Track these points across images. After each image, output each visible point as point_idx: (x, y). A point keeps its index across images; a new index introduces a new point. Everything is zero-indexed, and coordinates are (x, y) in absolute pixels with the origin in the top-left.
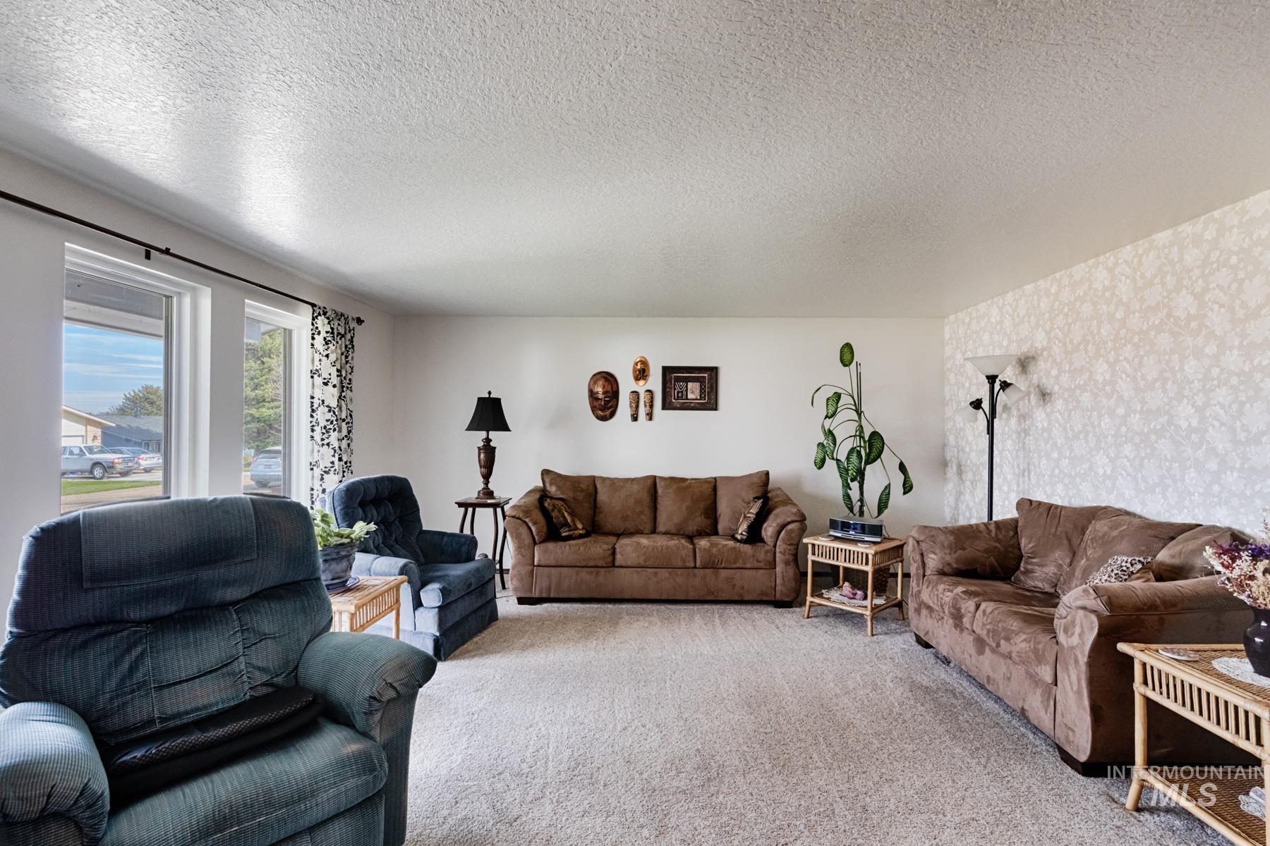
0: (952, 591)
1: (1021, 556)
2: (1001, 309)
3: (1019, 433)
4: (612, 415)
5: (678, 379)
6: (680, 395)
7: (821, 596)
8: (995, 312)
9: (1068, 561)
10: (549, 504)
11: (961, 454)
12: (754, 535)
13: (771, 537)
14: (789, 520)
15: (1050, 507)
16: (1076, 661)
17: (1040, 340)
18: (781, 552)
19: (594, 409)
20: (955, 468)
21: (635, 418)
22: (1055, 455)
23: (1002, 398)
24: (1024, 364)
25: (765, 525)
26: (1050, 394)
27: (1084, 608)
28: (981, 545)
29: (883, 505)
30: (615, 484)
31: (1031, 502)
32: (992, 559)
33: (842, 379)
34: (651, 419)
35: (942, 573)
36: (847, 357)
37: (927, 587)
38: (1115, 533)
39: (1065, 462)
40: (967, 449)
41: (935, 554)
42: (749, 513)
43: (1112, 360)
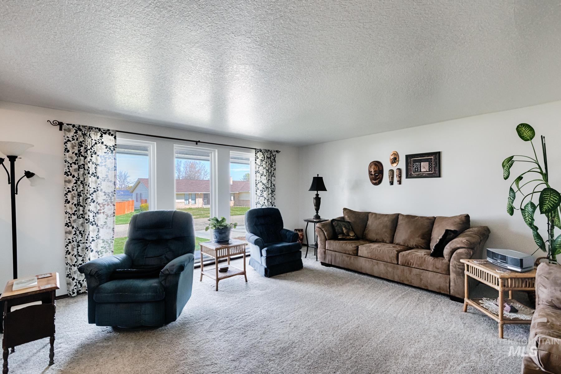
4: (380, 182)
5: (415, 161)
6: (416, 170)
10: (335, 223)
13: (448, 254)
19: (371, 180)
25: (446, 247)
36: (527, 134)
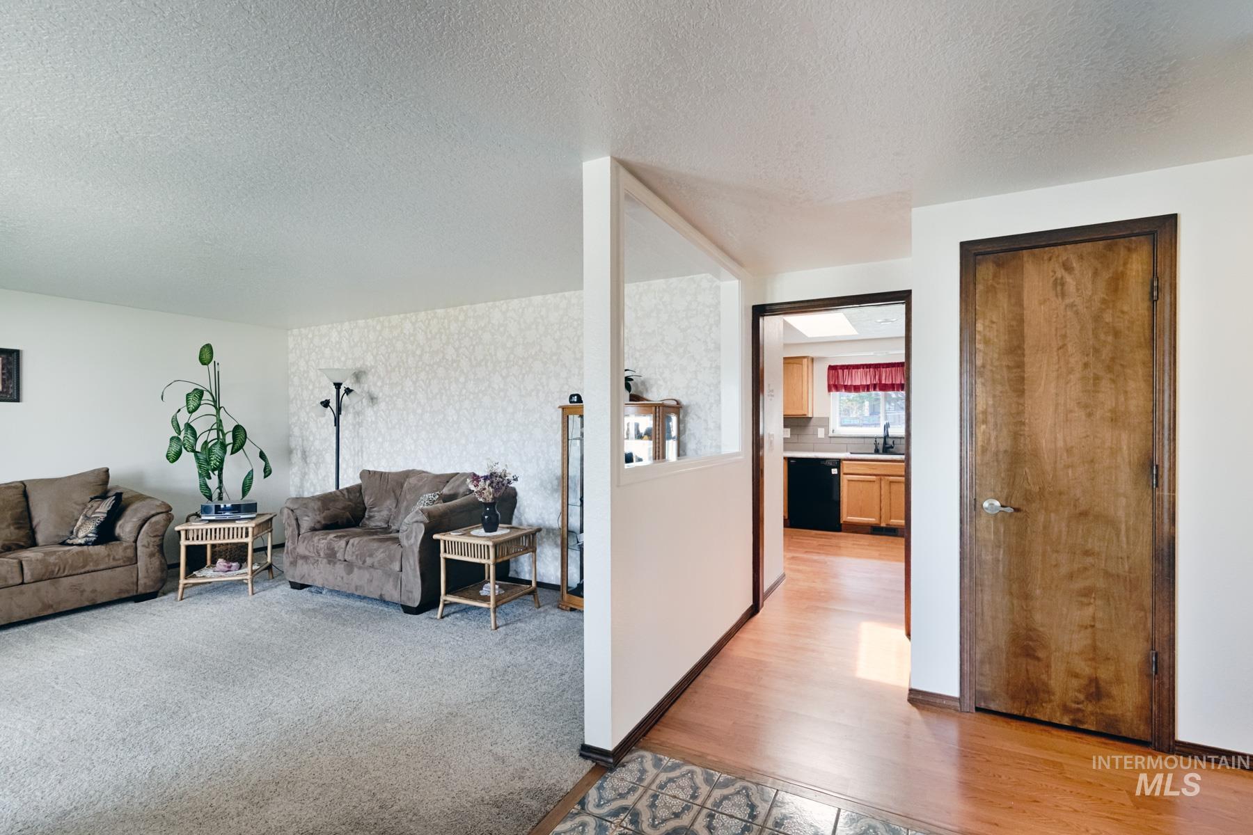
0: (326, 539)
1: (366, 508)
2: (339, 333)
3: (354, 426)
7: (194, 576)
8: (334, 334)
9: (394, 505)
11: (305, 442)
12: (106, 533)
14: (153, 512)
15: (381, 474)
16: (413, 551)
17: (369, 361)
18: (143, 546)
20: (299, 454)
22: (380, 440)
23: (346, 400)
24: (358, 376)
26: (376, 398)
27: (417, 522)
28: (340, 505)
29: (246, 488)
31: (369, 471)
32: (348, 513)
33: (201, 376)
35: (314, 529)
36: (207, 356)
37: (303, 542)
38: (420, 483)
39: (387, 444)
40: (311, 439)
41: (309, 516)
43: (414, 379)
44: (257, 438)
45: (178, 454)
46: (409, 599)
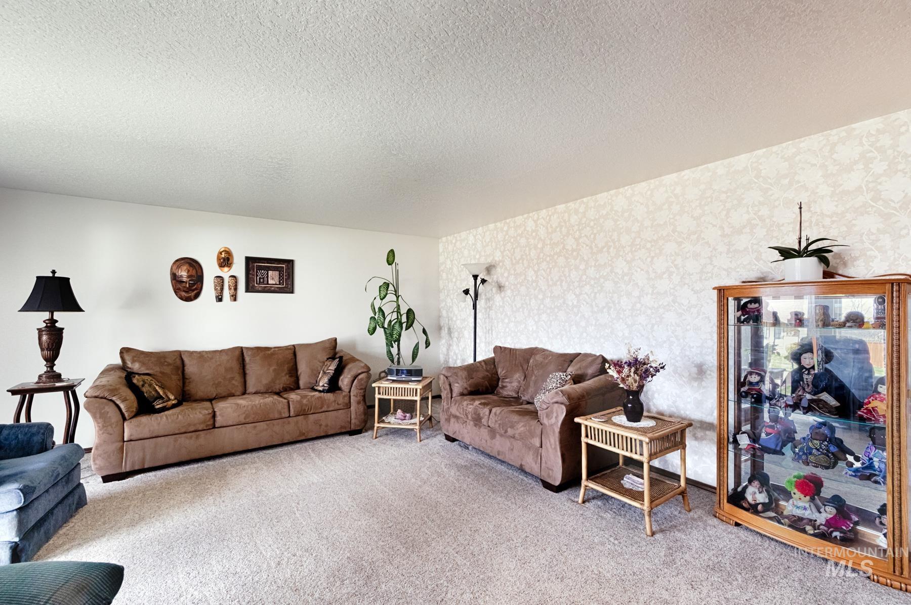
0: (473, 405)
1: (499, 379)
2: (475, 237)
3: (486, 309)
4: (197, 296)
5: (260, 268)
6: (262, 280)
7: (383, 422)
8: (471, 238)
9: (523, 378)
11: (450, 322)
12: (333, 386)
13: (347, 386)
14: (360, 372)
15: (510, 349)
16: (554, 432)
17: (498, 256)
18: (354, 396)
19: (176, 291)
20: (446, 330)
21: (220, 299)
22: (506, 321)
23: (481, 288)
24: (489, 269)
25: (341, 378)
26: (503, 287)
27: (557, 402)
28: (481, 374)
29: (415, 355)
30: (202, 357)
31: (500, 347)
32: (486, 382)
33: (387, 273)
34: (235, 300)
35: (462, 394)
36: (391, 259)
37: (455, 404)
38: (547, 361)
39: (512, 325)
40: (454, 319)
41: (458, 383)
42: (328, 370)
43: (536, 269)
44: (421, 319)
45: (375, 329)
46: (549, 476)
